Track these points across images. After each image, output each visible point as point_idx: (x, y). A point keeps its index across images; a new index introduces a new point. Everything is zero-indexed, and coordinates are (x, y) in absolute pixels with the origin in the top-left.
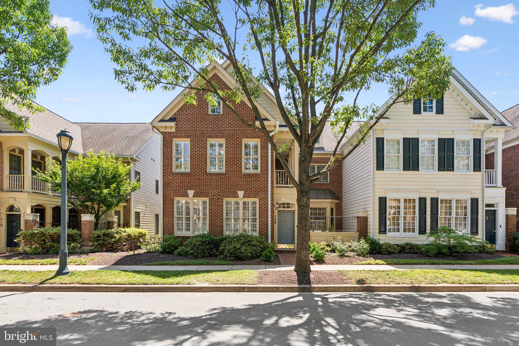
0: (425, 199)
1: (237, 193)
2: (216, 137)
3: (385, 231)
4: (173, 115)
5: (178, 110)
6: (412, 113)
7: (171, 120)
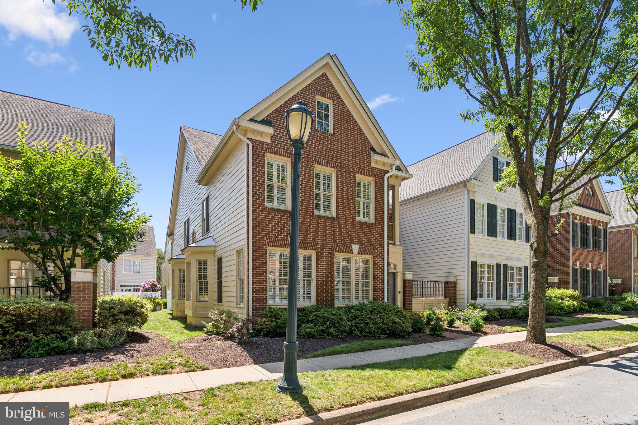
0: (500, 265)
1: (351, 247)
2: (327, 165)
3: (476, 297)
4: (267, 117)
5: (275, 110)
6: (492, 180)
7: (265, 122)
